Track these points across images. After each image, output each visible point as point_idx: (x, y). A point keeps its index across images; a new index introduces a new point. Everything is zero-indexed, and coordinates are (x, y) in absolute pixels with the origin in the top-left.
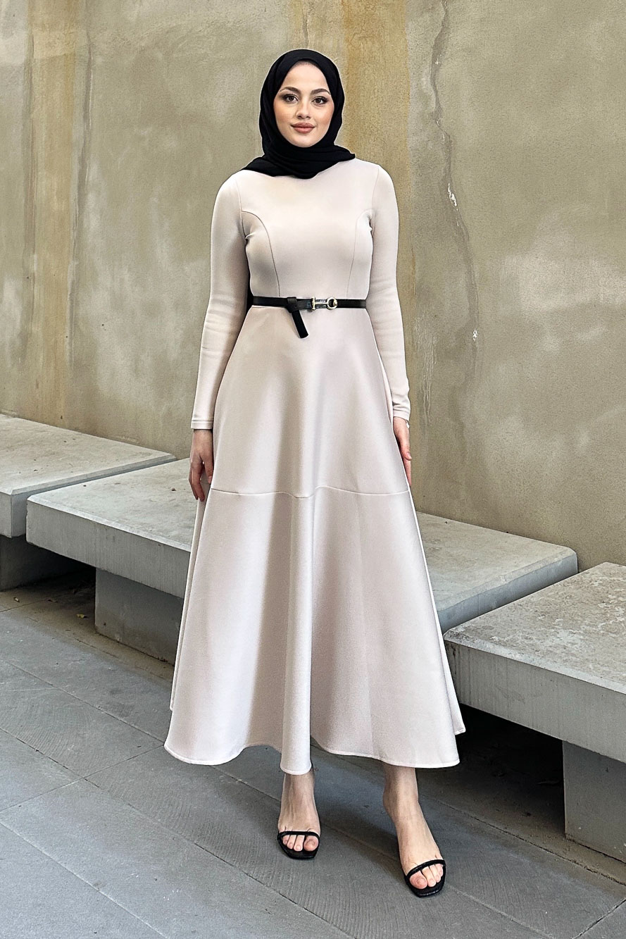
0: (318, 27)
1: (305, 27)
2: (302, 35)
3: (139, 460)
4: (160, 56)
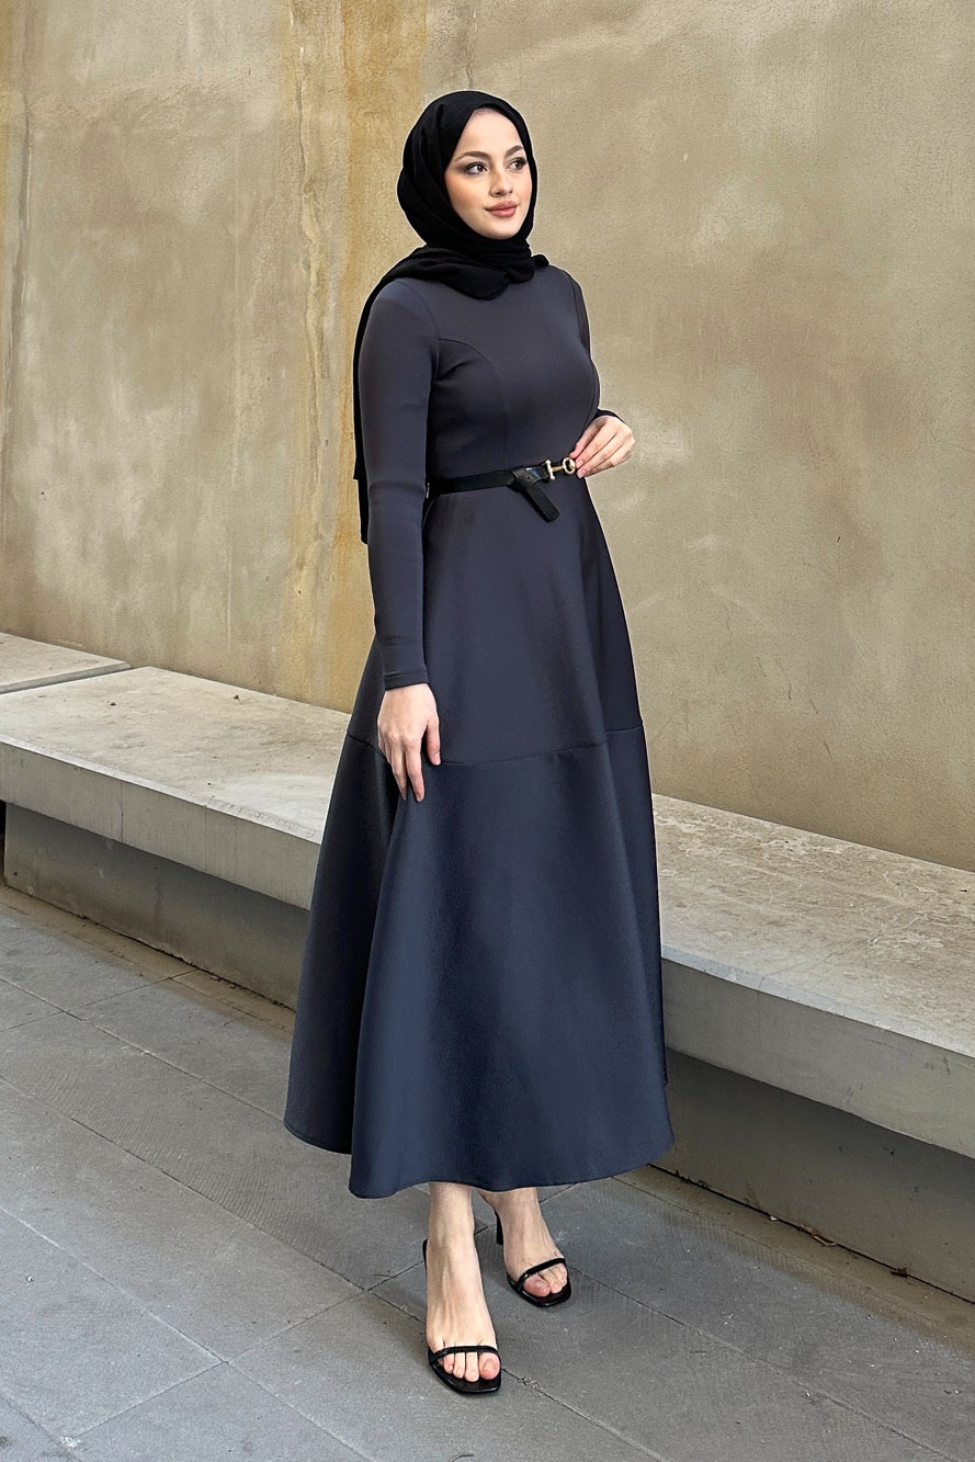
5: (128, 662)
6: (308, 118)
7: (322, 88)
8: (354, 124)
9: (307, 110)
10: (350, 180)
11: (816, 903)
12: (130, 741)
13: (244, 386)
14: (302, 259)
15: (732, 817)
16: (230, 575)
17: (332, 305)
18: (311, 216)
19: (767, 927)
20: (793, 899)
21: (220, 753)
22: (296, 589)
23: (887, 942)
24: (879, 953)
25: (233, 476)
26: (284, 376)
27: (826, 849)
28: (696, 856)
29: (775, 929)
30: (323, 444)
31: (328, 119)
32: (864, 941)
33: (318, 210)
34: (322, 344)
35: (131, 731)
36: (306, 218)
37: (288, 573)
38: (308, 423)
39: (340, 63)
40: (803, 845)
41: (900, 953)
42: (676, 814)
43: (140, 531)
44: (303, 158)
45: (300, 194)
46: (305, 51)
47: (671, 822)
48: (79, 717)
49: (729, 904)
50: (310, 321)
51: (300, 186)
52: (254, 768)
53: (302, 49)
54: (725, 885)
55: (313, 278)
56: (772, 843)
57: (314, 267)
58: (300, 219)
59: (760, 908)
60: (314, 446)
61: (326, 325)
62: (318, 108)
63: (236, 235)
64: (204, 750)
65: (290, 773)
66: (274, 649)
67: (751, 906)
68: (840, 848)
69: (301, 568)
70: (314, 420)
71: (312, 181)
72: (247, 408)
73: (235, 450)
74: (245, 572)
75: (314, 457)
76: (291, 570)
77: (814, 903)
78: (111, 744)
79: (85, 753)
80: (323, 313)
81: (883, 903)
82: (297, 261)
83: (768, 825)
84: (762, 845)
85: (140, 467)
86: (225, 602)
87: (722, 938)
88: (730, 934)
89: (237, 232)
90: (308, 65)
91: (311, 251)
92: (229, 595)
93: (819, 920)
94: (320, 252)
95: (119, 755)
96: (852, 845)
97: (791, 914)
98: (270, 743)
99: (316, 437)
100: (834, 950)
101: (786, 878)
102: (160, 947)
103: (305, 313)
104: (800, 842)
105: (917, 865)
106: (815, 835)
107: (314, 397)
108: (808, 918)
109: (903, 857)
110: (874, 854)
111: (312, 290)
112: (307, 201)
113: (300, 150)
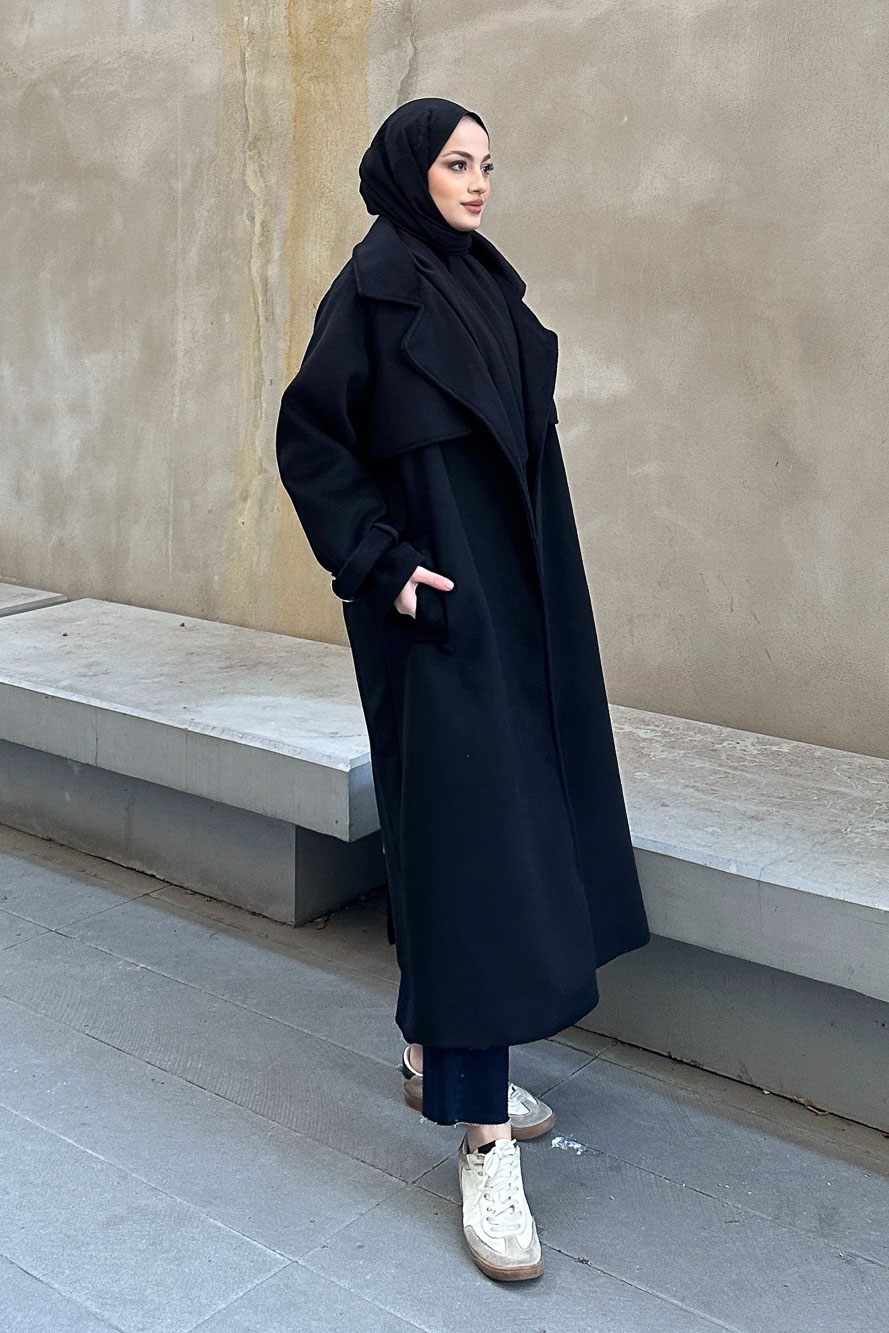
0: (259, 62)
1: (243, 63)
2: (238, 72)
3: (21, 602)
5: (65, 594)
6: (252, 81)
7: (265, 56)
8: (298, 88)
9: (251, 75)
10: (294, 137)
11: (784, 797)
12: (94, 669)
13: (187, 329)
14: (246, 212)
15: (681, 722)
16: (171, 509)
17: (276, 254)
18: (255, 172)
19: (748, 822)
20: (763, 795)
21: (185, 678)
22: (240, 520)
23: (860, 830)
24: (857, 840)
25: (175, 415)
26: (227, 320)
27: (774, 748)
28: (662, 759)
29: (757, 824)
30: (268, 383)
31: (272, 82)
32: (839, 831)
33: (261, 167)
34: (267, 290)
35: (91, 660)
36: (249, 172)
37: (231, 505)
38: (252, 364)
39: (284, 31)
40: (753, 745)
41: (875, 840)
42: (630, 721)
43: (77, 469)
44: (247, 118)
45: (244, 152)
46: (250, 20)
47: (627, 728)
48: (35, 647)
49: (705, 802)
50: (254, 270)
51: (244, 144)
52: (222, 691)
53: (246, 18)
54: (697, 784)
55: (258, 229)
56: (724, 744)
57: (258, 219)
58: (244, 174)
59: (737, 805)
60: (259, 385)
61: (270, 273)
62: (263, 72)
63: (180, 191)
64: (168, 675)
65: (258, 695)
66: (216, 578)
67: (728, 803)
68: (786, 746)
69: (245, 500)
70: (259, 362)
71: (256, 139)
72: (188, 352)
73: (176, 392)
74: (187, 504)
75: (258, 396)
76: (234, 501)
77: (781, 798)
78: (75, 673)
79: (54, 683)
80: (267, 261)
81: (843, 795)
82: (241, 213)
83: (715, 728)
84: (717, 746)
85: (78, 408)
86: (166, 535)
87: (713, 834)
88: (718, 830)
89: (179, 186)
90: (251, 34)
91: (254, 204)
92: (171, 526)
93: (791, 813)
94: (264, 205)
95: (88, 683)
96: (796, 743)
97: (765, 808)
98: (228, 667)
99: (260, 377)
100: (816, 840)
101: (749, 776)
102: (130, 866)
103: (249, 262)
104: (749, 742)
105: (859, 760)
106: (760, 736)
107: (259, 340)
108: (782, 812)
109: (845, 753)
110: (820, 751)
111: (256, 240)
112: (251, 158)
113: (244, 110)
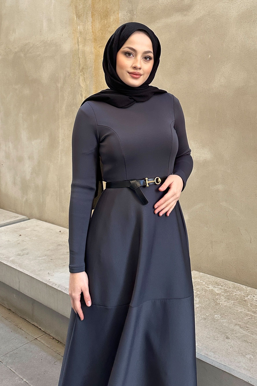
0: (83, 42)
1: (78, 42)
2: (77, 46)
4: (22, 55)
6: (81, 49)
7: (85, 39)
8: (96, 50)
9: (81, 46)
10: (95, 68)
12: (24, 252)
13: (62, 133)
14: (80, 93)
18: (82, 80)
21: (53, 257)
25: (59, 161)
31: (88, 49)
33: (84, 78)
35: (25, 247)
39: (91, 31)
44: (80, 62)
45: (79, 73)
46: (80, 28)
48: (9, 241)
51: (79, 70)
53: (79, 27)
58: (79, 81)
62: (84, 46)
63: (59, 87)
64: (48, 256)
71: (83, 68)
72: (63, 140)
78: (17, 254)
82: (78, 94)
89: (59, 85)
90: (81, 32)
91: (82, 91)
112: (81, 75)
113: (79, 59)
